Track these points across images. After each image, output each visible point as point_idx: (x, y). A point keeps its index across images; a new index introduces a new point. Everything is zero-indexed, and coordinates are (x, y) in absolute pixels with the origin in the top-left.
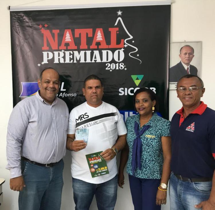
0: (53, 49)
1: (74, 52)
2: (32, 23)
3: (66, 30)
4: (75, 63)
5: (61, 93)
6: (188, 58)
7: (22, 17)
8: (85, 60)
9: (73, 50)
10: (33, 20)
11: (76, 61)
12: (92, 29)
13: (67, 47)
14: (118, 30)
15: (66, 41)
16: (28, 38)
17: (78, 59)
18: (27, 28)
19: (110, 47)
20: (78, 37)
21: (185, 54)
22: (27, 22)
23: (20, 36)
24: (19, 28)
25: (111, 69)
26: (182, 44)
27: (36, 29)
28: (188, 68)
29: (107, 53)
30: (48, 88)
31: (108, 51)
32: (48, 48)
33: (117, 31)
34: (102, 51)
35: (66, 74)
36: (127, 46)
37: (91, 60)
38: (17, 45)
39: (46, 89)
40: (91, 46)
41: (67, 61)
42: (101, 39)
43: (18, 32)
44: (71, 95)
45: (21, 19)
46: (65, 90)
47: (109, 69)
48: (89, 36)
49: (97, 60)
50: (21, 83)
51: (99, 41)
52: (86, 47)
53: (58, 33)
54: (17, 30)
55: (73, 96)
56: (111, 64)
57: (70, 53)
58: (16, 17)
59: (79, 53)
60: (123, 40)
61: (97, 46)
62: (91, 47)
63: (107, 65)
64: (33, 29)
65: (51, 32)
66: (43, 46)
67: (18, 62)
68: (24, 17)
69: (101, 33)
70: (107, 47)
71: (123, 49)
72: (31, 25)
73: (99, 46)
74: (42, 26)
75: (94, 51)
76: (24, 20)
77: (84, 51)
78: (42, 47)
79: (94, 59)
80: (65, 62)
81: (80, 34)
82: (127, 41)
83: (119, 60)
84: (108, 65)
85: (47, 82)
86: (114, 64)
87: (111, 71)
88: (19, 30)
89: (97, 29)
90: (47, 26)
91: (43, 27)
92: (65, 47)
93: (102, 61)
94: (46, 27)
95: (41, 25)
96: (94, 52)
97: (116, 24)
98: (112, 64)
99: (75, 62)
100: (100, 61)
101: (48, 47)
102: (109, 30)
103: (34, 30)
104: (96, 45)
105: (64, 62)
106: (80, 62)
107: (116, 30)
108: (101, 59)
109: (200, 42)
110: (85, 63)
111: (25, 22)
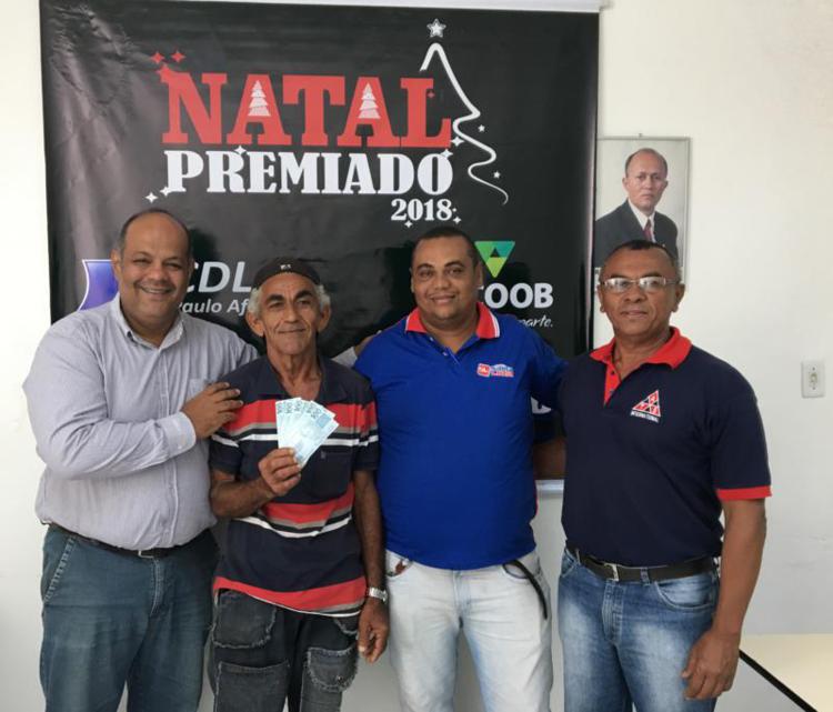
0: (203, 141)
1: (280, 154)
2: (127, 44)
3: (250, 77)
4: (284, 195)
5: (235, 301)
6: (651, 189)
7: (88, 22)
8: (321, 185)
9: (276, 149)
10: (128, 35)
11: (289, 187)
12: (342, 79)
13: (255, 136)
15: (251, 114)
16: (111, 98)
17: (295, 181)
18: (106, 62)
19: (406, 142)
20: (296, 102)
21: (640, 177)
22: (107, 40)
23: (81, 91)
24: (75, 62)
25: (408, 219)
26: (634, 143)
27: (140, 68)
28: (649, 223)
29: (396, 162)
31: (399, 156)
32: (184, 138)
33: (428, 92)
34: (379, 156)
36: (461, 141)
37: (342, 185)
41: (257, 186)
45: (83, 25)
46: (247, 289)
47: (403, 218)
48: (333, 102)
49: (362, 187)
50: (83, 261)
52: (324, 141)
53: (223, 87)
54: (66, 67)
56: (408, 203)
57: (266, 158)
58: (61, 20)
59: (299, 160)
60: (449, 120)
61: (360, 138)
62: (342, 141)
64: (127, 66)
65: (197, 81)
66: (168, 130)
67: (70, 184)
68: (95, 22)
69: (374, 93)
70: (395, 142)
71: (447, 153)
72: (119, 53)
73: (369, 138)
74: (162, 58)
75: (351, 155)
76: (96, 33)
77: (318, 155)
78: (165, 135)
79: (349, 182)
81: (302, 95)
83: (435, 188)
86: (419, 202)
87: (409, 224)
89: (360, 79)
90: (183, 57)
91: (169, 60)
92: (250, 136)
93: (379, 192)
94: (178, 60)
95: (157, 54)
96: (349, 160)
97: (425, 66)
98: (412, 203)
99: (285, 190)
101: (186, 135)
102: (403, 86)
103: (133, 69)
104: (357, 134)
105: (243, 190)
106: (303, 191)
108: (377, 184)
109: (687, 141)
110: (321, 194)
111: (97, 38)
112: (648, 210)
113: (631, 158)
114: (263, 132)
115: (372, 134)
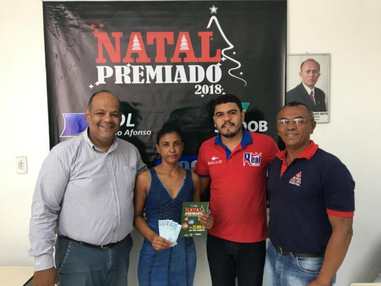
0: (113, 62)
2: (79, 21)
3: (132, 33)
4: (148, 84)
5: (128, 131)
7: (63, 12)
8: (164, 79)
9: (144, 64)
10: (80, 17)
11: (150, 81)
12: (173, 33)
13: (135, 59)
14: (212, 35)
15: (133, 49)
16: (74, 44)
17: (153, 78)
18: (72, 29)
20: (153, 44)
22: (71, 19)
23: (60, 41)
24: (58, 29)
25: (202, 93)
26: (304, 56)
27: (85, 31)
30: (103, 124)
33: (210, 37)
34: (189, 66)
35: (135, 101)
36: (225, 59)
37: (173, 79)
38: (55, 55)
39: (98, 124)
40: (171, 59)
41: (136, 80)
42: (187, 48)
43: (57, 34)
44: (143, 133)
45: (61, 13)
46: (133, 125)
47: (200, 93)
48: (168, 43)
49: (182, 80)
50: (63, 114)
51: (184, 50)
52: (165, 60)
53: (121, 38)
54: (54, 31)
55: (145, 134)
56: (202, 86)
58: (52, 11)
59: (154, 69)
60: (220, 50)
61: (180, 59)
62: (173, 60)
63: (196, 87)
64: (80, 30)
65: (110, 35)
66: (98, 57)
67: (56, 82)
68: (67, 12)
69: (186, 38)
70: (196, 60)
71: (219, 64)
72: (77, 24)
73: (185, 59)
74: (95, 26)
75: (177, 66)
77: (162, 66)
78: (96, 59)
79: (176, 78)
80: (133, 83)
81: (155, 40)
82: (225, 52)
83: (214, 80)
84: (198, 87)
85: (101, 113)
86: (207, 86)
87: (202, 96)
88: (58, 32)
89: (180, 33)
90: (104, 26)
91: (97, 27)
92: (133, 59)
93: (190, 82)
94: (101, 27)
95: (93, 25)
96: (176, 68)
97: (209, 26)
98: (204, 86)
99: (148, 82)
100: (187, 82)
101: (105, 59)
102: (199, 35)
103: (82, 31)
104: (179, 57)
105: (130, 83)
106: (156, 82)
107: (210, 35)
108: (188, 79)
109: (329, 55)
110: (164, 84)
111: (67, 18)
112: (311, 86)
113: (303, 63)
114: (138, 57)
115: (186, 56)
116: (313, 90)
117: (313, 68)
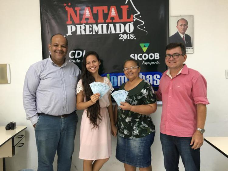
0: (76, 23)
1: (93, 25)
2: (58, 2)
3: (86, 8)
4: (94, 34)
8: (102, 32)
9: (92, 24)
13: (87, 21)
14: (128, 7)
15: (86, 16)
16: (55, 15)
17: (97, 31)
19: (122, 21)
21: (181, 26)
24: (47, 7)
25: (123, 39)
26: (179, 17)
27: (61, 7)
28: (184, 36)
29: (120, 25)
30: (57, 51)
31: (120, 24)
32: (71, 23)
33: (127, 8)
34: (116, 24)
36: (136, 20)
37: (107, 32)
39: (55, 51)
42: (115, 15)
47: (122, 39)
48: (105, 12)
49: (112, 32)
52: (103, 21)
53: (80, 10)
57: (90, 26)
59: (97, 26)
66: (68, 21)
70: (120, 21)
71: (132, 23)
75: (109, 24)
77: (101, 25)
78: (67, 22)
79: (109, 31)
81: (98, 11)
83: (130, 31)
85: (56, 45)
87: (123, 40)
89: (111, 7)
90: (70, 4)
93: (116, 33)
95: (65, 4)
96: (109, 25)
97: (126, 3)
99: (94, 33)
102: (121, 8)
104: (111, 19)
105: (85, 34)
109: (192, 16)
110: (102, 34)
113: (178, 21)
114: (89, 20)
115: (114, 19)
116: (184, 35)
117: (184, 23)
